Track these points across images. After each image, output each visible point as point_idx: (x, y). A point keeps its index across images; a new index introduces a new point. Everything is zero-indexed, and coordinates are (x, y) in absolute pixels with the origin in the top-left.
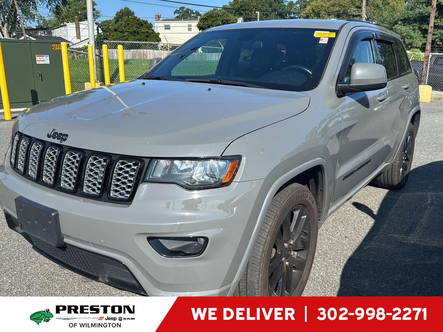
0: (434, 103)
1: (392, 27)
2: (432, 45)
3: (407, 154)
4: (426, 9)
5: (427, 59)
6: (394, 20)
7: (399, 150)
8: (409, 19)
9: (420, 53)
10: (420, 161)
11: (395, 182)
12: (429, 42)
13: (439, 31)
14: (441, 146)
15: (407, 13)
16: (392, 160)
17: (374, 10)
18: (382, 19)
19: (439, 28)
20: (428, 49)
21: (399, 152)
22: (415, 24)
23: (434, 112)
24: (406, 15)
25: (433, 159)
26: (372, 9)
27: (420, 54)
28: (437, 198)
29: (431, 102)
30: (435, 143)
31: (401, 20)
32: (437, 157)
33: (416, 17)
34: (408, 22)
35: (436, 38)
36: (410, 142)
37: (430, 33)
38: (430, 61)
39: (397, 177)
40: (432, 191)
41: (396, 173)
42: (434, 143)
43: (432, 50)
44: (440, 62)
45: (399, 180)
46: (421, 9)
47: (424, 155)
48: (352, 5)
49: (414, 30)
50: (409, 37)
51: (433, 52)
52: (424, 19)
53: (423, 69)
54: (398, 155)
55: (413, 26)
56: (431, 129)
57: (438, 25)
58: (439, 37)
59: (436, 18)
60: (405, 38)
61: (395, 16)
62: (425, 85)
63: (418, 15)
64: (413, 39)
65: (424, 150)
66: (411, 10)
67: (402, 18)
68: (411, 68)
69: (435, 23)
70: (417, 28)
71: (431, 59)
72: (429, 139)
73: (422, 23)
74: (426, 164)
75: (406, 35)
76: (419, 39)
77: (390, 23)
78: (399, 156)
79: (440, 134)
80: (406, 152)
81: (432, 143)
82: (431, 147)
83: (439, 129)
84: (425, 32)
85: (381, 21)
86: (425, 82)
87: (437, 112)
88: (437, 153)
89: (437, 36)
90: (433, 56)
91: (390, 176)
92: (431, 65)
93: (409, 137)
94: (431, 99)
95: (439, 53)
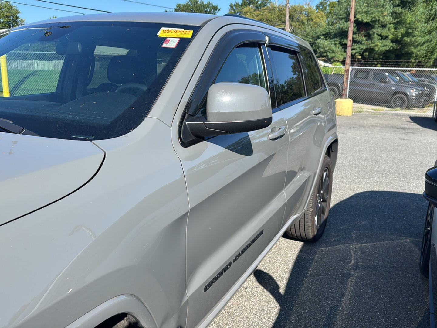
0: (355, 117)
1: (315, 41)
2: (351, 59)
3: (323, 194)
4: (345, 25)
5: (347, 73)
6: (316, 35)
7: (312, 194)
8: (330, 34)
9: (342, 66)
10: (342, 192)
11: (309, 234)
12: (348, 56)
13: (359, 46)
14: (364, 170)
15: (328, 28)
16: (303, 209)
17: (299, 25)
18: (305, 34)
19: (358, 43)
20: (348, 63)
21: (312, 196)
22: (336, 39)
23: (355, 127)
24: (328, 30)
25: (355, 189)
26: (297, 25)
27: (341, 68)
28: (362, 253)
29: (352, 115)
30: (358, 166)
31: (323, 35)
32: (360, 186)
33: (337, 32)
34: (330, 37)
35: (356, 53)
36: (327, 178)
37: (349, 46)
38: (350, 75)
39: (311, 228)
40: (356, 242)
41: (310, 224)
42: (356, 166)
43: (352, 64)
44: (360, 75)
45: (314, 232)
46: (341, 25)
47: (346, 184)
48: (279, 20)
49: (335, 44)
50: (331, 51)
51: (353, 66)
52: (343, 34)
53: (343, 82)
54: (311, 201)
55: (335, 41)
56: (353, 148)
57: (357, 40)
58: (359, 52)
59: (354, 33)
60: (327, 52)
61: (317, 30)
62: (346, 98)
63: (338, 30)
64: (335, 53)
65: (346, 176)
66: (332, 25)
67: (324, 33)
68: (325, 86)
69: (353, 38)
70: (338, 42)
71: (351, 72)
72: (351, 162)
73: (342, 38)
74: (348, 197)
75: (328, 50)
76: (340, 53)
77: (313, 37)
78: (313, 202)
79: (362, 154)
80: (322, 192)
81: (355, 166)
82: (353, 172)
83: (361, 147)
84: (345, 46)
85: (304, 36)
86: (346, 95)
87: (358, 127)
88: (359, 180)
89: (357, 51)
90: (353, 69)
91: (302, 228)
92: (351, 79)
93: (325, 174)
94: (353, 112)
95: (358, 66)
